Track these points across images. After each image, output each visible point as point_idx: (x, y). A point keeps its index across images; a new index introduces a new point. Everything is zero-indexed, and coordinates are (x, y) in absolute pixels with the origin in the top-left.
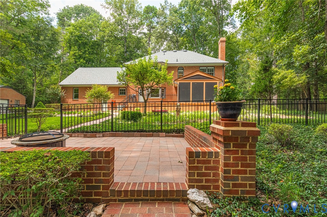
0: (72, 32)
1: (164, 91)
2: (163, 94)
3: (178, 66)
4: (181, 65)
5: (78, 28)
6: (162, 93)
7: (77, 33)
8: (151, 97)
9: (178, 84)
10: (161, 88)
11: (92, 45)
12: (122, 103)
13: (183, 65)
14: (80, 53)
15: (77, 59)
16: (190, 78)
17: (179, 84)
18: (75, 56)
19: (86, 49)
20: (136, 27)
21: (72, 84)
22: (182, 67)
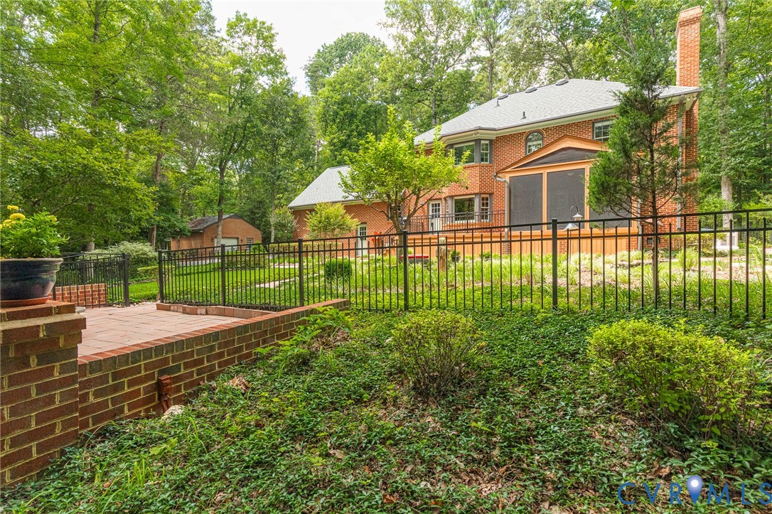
0: (328, 97)
1: (487, 204)
2: (487, 209)
3: (527, 131)
4: (537, 127)
5: (338, 87)
6: (483, 209)
7: (338, 97)
8: (456, 220)
9: (505, 181)
10: (478, 196)
11: (363, 117)
12: (387, 235)
13: (541, 126)
14: (341, 138)
15: (336, 150)
16: (540, 162)
17: (508, 181)
18: (334, 145)
19: (354, 127)
20: (455, 49)
21: (307, 203)
22: (538, 131)
